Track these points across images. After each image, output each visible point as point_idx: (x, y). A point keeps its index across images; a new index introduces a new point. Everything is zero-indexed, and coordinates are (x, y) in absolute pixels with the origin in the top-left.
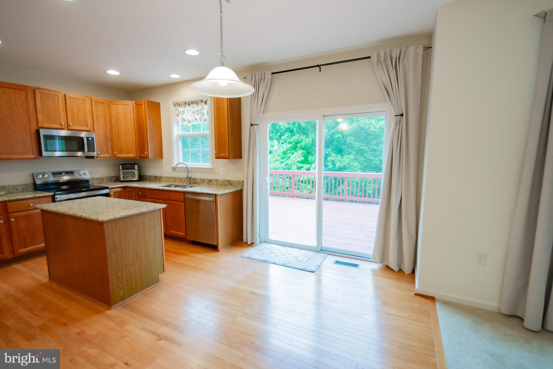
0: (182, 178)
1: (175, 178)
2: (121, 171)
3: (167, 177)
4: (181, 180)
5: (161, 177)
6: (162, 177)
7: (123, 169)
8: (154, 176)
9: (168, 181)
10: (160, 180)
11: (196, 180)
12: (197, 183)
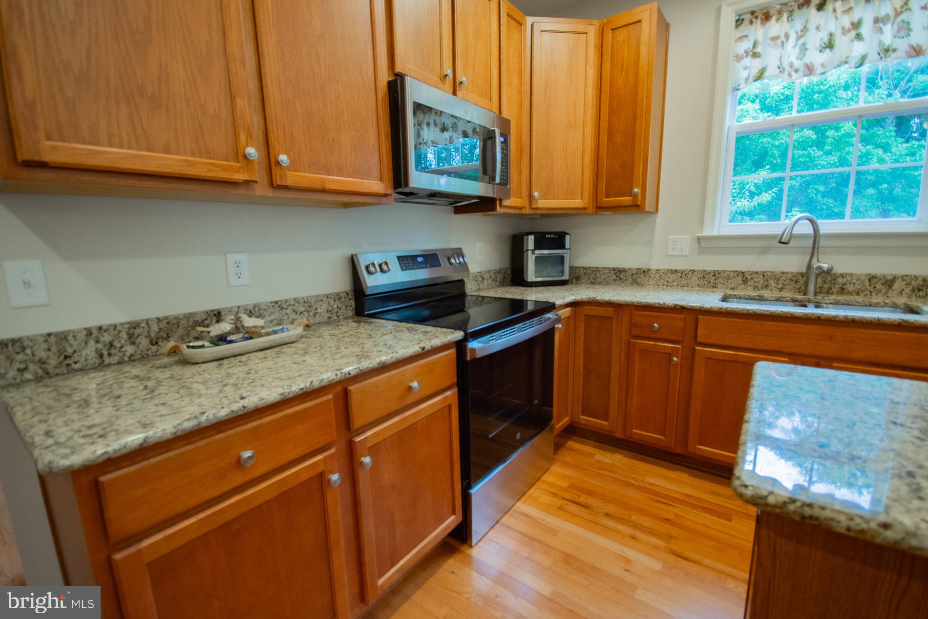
0: (757, 273)
1: (716, 274)
2: (533, 253)
3: (676, 271)
4: (745, 281)
5: (645, 272)
6: (649, 270)
7: (538, 246)
8: (614, 269)
9: (675, 284)
10: (639, 280)
11: (840, 280)
12: (843, 289)
